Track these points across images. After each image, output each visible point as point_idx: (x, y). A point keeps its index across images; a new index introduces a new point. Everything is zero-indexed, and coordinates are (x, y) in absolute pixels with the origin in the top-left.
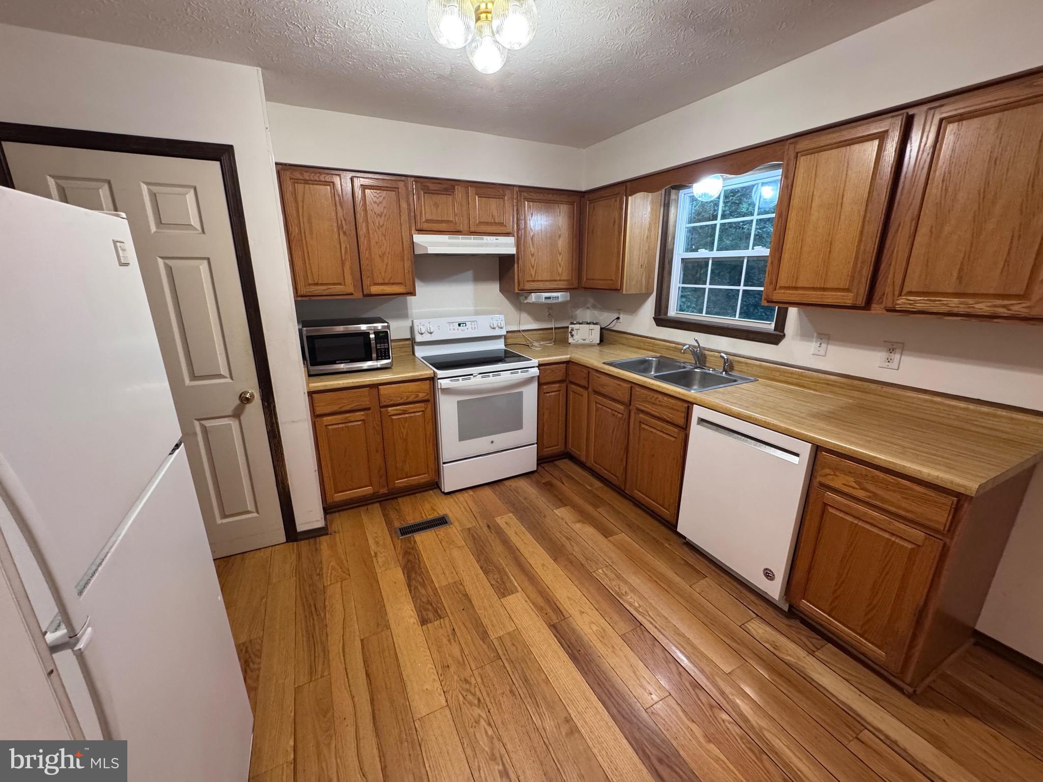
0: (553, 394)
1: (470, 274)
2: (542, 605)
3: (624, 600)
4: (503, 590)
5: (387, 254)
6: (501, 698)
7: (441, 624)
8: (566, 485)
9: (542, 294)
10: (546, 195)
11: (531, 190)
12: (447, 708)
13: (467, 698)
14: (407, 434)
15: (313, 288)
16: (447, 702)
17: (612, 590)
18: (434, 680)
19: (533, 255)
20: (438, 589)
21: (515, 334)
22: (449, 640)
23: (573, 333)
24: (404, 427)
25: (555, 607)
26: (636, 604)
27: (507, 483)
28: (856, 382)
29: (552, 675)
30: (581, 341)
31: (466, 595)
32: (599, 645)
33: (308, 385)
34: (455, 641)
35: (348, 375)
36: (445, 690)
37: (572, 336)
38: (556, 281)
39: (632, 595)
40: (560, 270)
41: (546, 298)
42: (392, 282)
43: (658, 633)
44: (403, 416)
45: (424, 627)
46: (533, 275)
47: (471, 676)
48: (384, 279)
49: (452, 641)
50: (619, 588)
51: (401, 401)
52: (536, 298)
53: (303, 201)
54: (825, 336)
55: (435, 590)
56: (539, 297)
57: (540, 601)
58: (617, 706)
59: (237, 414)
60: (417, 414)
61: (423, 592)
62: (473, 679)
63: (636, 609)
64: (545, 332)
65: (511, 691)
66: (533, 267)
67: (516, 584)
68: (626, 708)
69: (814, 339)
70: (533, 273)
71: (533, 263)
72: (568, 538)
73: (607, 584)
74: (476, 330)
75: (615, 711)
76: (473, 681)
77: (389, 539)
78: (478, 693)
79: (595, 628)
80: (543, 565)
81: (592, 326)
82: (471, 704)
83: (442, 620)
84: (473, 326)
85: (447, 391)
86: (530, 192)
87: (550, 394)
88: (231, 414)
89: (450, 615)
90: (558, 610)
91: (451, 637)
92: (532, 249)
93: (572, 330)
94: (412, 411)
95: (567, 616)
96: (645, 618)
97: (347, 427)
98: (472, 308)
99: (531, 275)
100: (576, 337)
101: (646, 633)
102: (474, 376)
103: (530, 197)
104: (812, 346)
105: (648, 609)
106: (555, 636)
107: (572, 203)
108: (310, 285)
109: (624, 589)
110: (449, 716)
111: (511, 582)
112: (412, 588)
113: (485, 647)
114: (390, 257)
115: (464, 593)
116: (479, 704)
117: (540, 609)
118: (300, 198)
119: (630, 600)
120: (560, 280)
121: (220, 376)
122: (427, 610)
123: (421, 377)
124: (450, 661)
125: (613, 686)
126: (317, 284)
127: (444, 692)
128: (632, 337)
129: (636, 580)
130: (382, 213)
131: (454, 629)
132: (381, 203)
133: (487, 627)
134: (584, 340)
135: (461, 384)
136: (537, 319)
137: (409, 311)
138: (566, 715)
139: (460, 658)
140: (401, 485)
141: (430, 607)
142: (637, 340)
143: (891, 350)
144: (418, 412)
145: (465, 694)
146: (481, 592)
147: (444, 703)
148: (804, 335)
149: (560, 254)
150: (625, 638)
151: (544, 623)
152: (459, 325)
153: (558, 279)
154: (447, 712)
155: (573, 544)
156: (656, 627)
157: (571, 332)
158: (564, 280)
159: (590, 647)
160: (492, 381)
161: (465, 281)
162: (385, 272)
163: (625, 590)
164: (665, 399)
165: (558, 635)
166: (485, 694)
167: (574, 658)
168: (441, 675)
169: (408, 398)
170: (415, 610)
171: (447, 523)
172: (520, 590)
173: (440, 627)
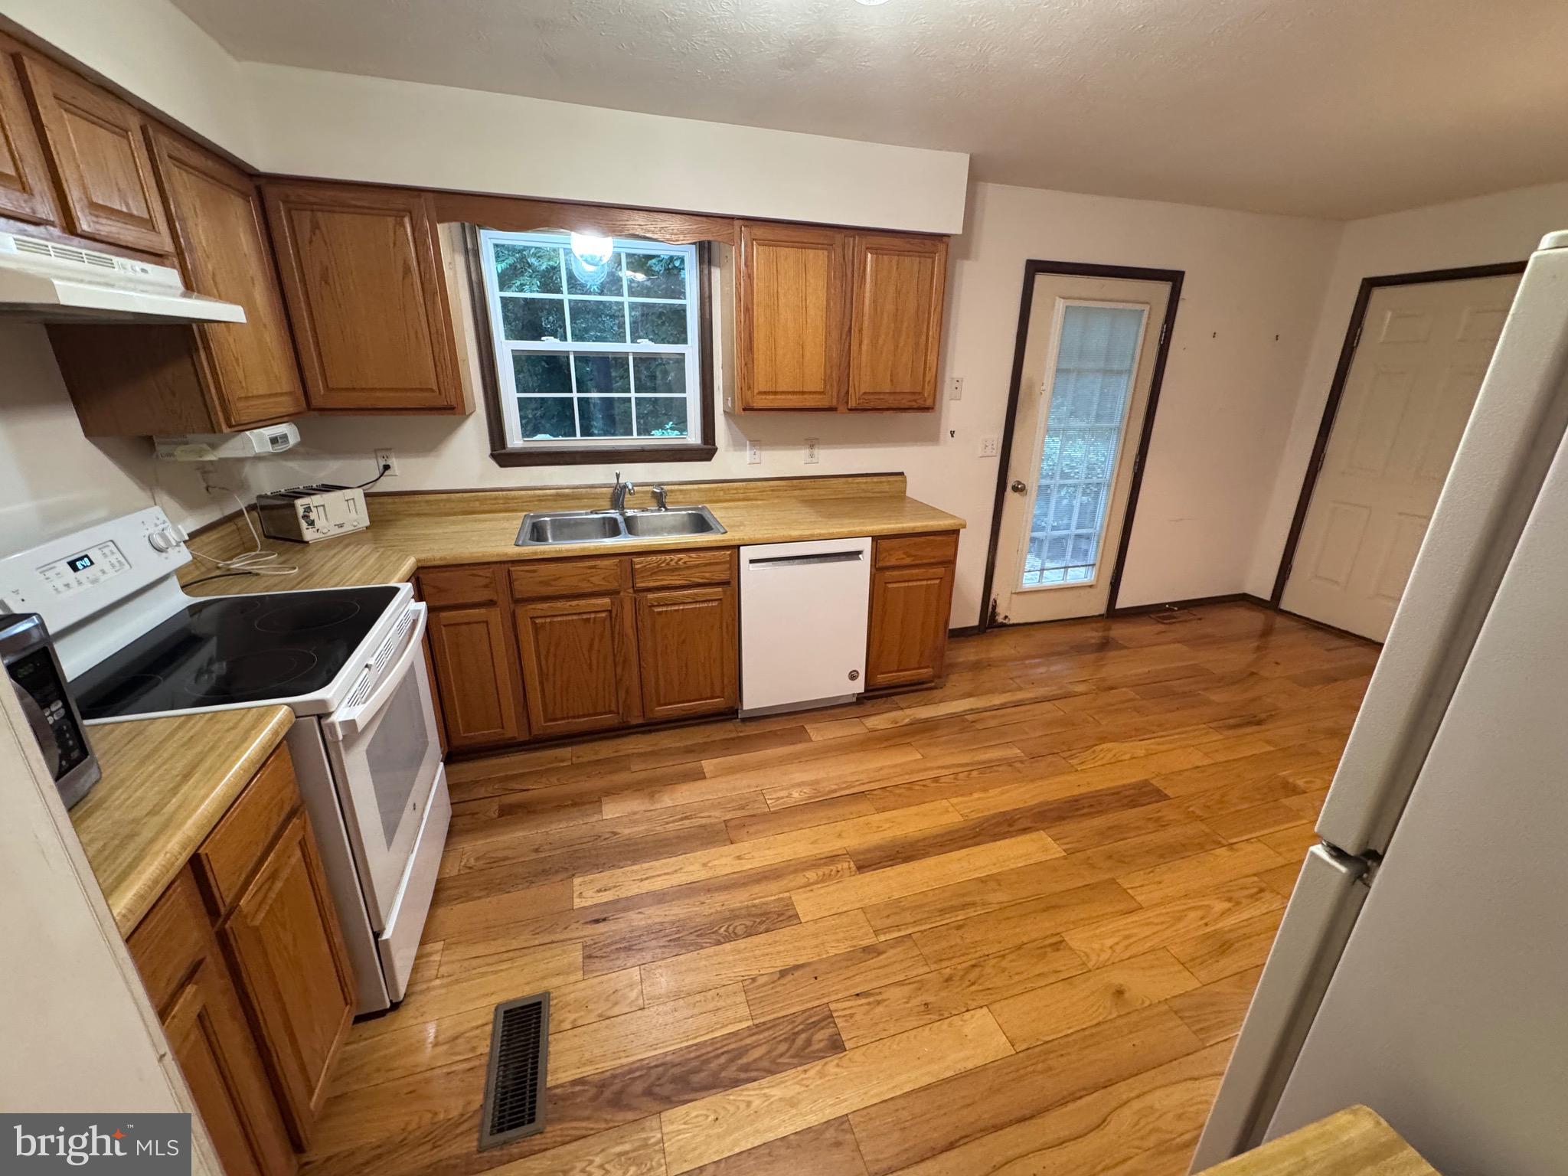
2: (821, 874)
4: (783, 916)
6: (968, 941)
7: (844, 1016)
8: (534, 787)
9: (263, 430)
10: (203, 161)
11: (171, 134)
12: (991, 1007)
13: (972, 980)
16: (981, 1007)
18: (952, 1025)
20: (756, 1022)
22: (879, 1003)
23: (313, 516)
25: (824, 861)
28: (795, 482)
30: (336, 531)
31: (783, 973)
34: (880, 993)
36: (965, 1010)
37: (312, 523)
40: (276, 367)
41: (272, 441)
44: (273, 895)
45: (848, 1045)
46: (243, 383)
47: (940, 973)
49: (879, 998)
52: (259, 441)
54: (757, 443)
55: (758, 1029)
56: (265, 440)
57: (813, 873)
60: (294, 859)
61: (756, 1054)
62: (944, 971)
65: (959, 928)
66: (237, 361)
67: (773, 898)
69: (748, 447)
70: (240, 375)
74: (127, 568)
76: (947, 972)
78: (964, 967)
80: (739, 858)
81: (346, 493)
82: (980, 976)
83: (835, 1015)
84: (113, 559)
86: (174, 139)
89: (825, 1000)
90: (829, 860)
91: (871, 999)
93: (308, 509)
95: (838, 851)
99: (240, 382)
100: (319, 525)
101: (875, 792)
103: (179, 155)
104: (747, 455)
106: (874, 870)
107: (246, 198)
110: (1003, 1003)
112: (743, 1076)
113: (891, 952)
115: (778, 975)
116: (981, 966)
117: (826, 878)
120: (282, 394)
122: (808, 1042)
124: (915, 1002)
127: (968, 1011)
128: (444, 496)
131: (857, 995)
133: (855, 946)
134: (341, 526)
139: (911, 986)
141: (803, 1036)
142: (460, 501)
143: (812, 447)
145: (968, 983)
146: (782, 948)
147: (985, 1010)
148: (737, 445)
151: (854, 877)
152: (73, 566)
153: (279, 390)
154: (997, 1006)
155: (703, 814)
157: (305, 516)
158: (287, 394)
164: (694, 555)
165: (874, 867)
166: (963, 958)
168: (942, 1015)
170: (806, 1067)
171: (539, 1003)
172: (787, 895)
173: (852, 1016)
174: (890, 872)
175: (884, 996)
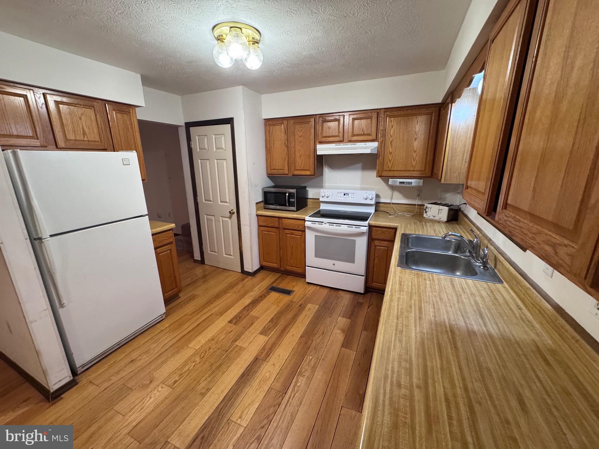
0: (383, 248)
1: (360, 165)
2: (266, 348)
3: (297, 378)
4: (264, 332)
5: (303, 155)
6: (208, 362)
7: (232, 326)
8: (369, 309)
9: (398, 179)
10: (405, 111)
11: (393, 109)
12: (195, 351)
13: (203, 353)
14: (293, 245)
15: (273, 171)
16: (198, 349)
17: (301, 369)
18: (206, 340)
19: (391, 153)
20: (249, 315)
21: (387, 205)
22: (225, 333)
24: (292, 241)
25: (269, 354)
26: (299, 384)
27: (340, 292)
29: (228, 373)
30: (432, 217)
31: (252, 324)
32: (258, 381)
33: (256, 212)
35: (280, 211)
37: (426, 212)
38: (410, 171)
39: (304, 380)
40: (414, 163)
41: (400, 183)
42: (304, 169)
43: (284, 404)
44: (292, 235)
45: (227, 323)
46: (390, 167)
48: (300, 168)
50: (305, 371)
51: (291, 228)
52: (393, 182)
53: (272, 134)
56: (396, 182)
57: (268, 346)
58: (225, 405)
59: (230, 218)
60: (298, 236)
61: (244, 312)
62: (212, 350)
63: (295, 385)
64: (409, 206)
65: (212, 364)
66: (390, 161)
67: (272, 333)
68: (225, 410)
70: (390, 165)
71: (390, 159)
72: (323, 333)
73: (303, 365)
74: (354, 199)
75: (221, 407)
76: (211, 351)
77: (264, 288)
78: (206, 355)
79: (267, 374)
81: (441, 207)
82: (200, 356)
83: (234, 325)
84: (353, 197)
85: (309, 228)
86: (392, 111)
87: (380, 247)
88: (229, 217)
89: (238, 326)
90: (268, 355)
91: (228, 333)
92: (390, 149)
93: (428, 208)
94: (296, 234)
95: (267, 360)
96: (291, 393)
97: (269, 234)
98: (359, 186)
99: (388, 167)
100: (429, 213)
101: (281, 398)
102: (325, 224)
103: (392, 114)
105: (300, 392)
106: (251, 363)
107: (431, 114)
108: (272, 169)
109: (307, 374)
110: (192, 353)
111: (272, 332)
112: (244, 309)
113: (230, 344)
114: (304, 157)
115: (253, 322)
116: (201, 358)
117: (264, 348)
118: (271, 132)
119: (299, 380)
120: (414, 171)
121: (226, 202)
122: (236, 319)
123: (300, 218)
124: (216, 339)
125: (235, 399)
126: (274, 169)
127: (202, 346)
129: (320, 376)
130: (302, 135)
131: (232, 331)
132: (302, 130)
133: (240, 339)
134: (434, 217)
135: (317, 226)
136: (406, 196)
137: (324, 185)
138: (211, 388)
139: (219, 341)
140: (289, 269)
141: (238, 319)
144: (299, 235)
145: (204, 351)
146: (258, 327)
149: (415, 152)
150: (270, 390)
151: (256, 355)
152: (344, 195)
153: (412, 169)
155: (321, 337)
156: (288, 401)
157: (425, 210)
158: (417, 171)
159: (254, 378)
160: (334, 228)
161: (356, 169)
162: (301, 164)
163: (305, 374)
166: (207, 357)
167: (243, 376)
168: (209, 341)
169: (294, 227)
170: (234, 316)
171: (289, 294)
172: (269, 337)
173: (230, 327)
174: (246, 365)
175: (225, 335)
